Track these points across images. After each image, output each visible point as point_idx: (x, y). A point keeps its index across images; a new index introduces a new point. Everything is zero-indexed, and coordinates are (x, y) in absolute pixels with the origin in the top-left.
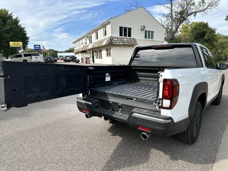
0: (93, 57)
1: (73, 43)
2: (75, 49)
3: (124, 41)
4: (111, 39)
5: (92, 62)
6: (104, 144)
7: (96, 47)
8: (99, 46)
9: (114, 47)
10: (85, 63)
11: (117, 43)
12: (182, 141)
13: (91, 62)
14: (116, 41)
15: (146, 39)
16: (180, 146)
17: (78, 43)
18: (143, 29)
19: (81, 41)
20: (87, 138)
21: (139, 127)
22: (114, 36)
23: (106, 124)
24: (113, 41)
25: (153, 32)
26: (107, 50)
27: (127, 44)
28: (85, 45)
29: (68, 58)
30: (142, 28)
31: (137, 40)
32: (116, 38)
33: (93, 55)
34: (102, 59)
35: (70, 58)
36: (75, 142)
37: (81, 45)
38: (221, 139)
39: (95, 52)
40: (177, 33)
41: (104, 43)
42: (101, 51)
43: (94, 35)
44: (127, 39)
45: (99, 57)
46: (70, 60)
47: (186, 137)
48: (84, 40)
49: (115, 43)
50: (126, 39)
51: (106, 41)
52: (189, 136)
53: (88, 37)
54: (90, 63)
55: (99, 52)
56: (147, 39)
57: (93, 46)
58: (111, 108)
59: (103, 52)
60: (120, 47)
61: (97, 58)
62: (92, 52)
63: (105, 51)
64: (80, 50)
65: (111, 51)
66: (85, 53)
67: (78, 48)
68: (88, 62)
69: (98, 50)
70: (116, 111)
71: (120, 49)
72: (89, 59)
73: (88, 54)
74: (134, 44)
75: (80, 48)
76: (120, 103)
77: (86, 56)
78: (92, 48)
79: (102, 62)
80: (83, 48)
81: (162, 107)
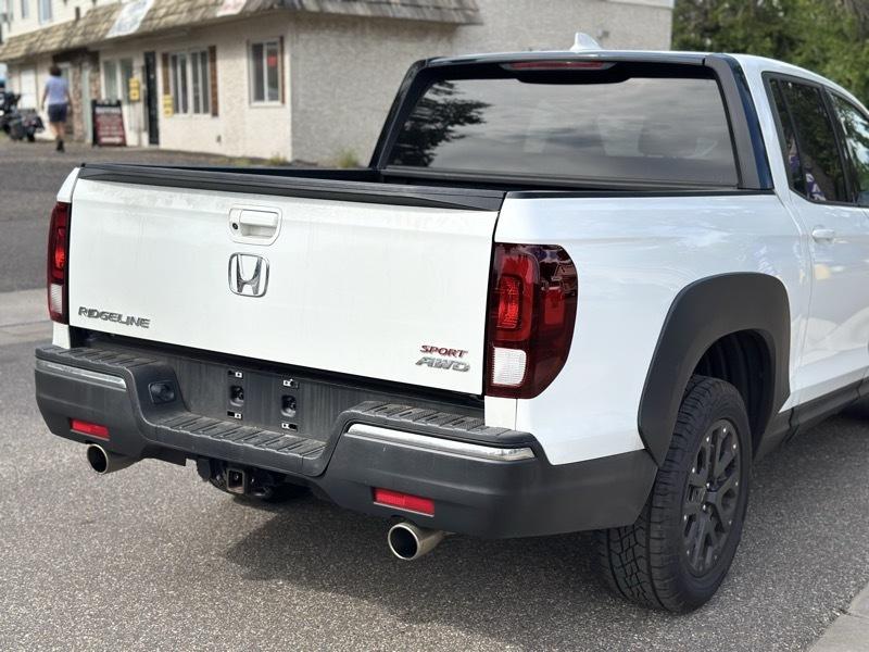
0: (150, 100)
2: (6, 35)
5: (145, 137)
6: (195, 616)
7: (182, 28)
8: (197, 17)
9: (304, 36)
10: (89, 139)
11: (330, 8)
12: (627, 592)
13: (132, 139)
16: (617, 620)
20: (93, 589)
21: (379, 496)
23: (218, 526)
26: (257, 52)
27: (406, 13)
28: (86, 6)
33: (150, 84)
34: (215, 114)
36: (23, 610)
37: (58, 5)
38: (857, 593)
39: (165, 64)
42: (210, 56)
45: (196, 99)
47: (642, 563)
49: (312, 6)
52: (656, 560)
54: (123, 144)
55: (194, 63)
57: (151, 19)
58: (238, 409)
59: (223, 66)
60: (350, 34)
61: (176, 110)
62: (138, 63)
63: (238, 61)
64: (53, 40)
65: (287, 58)
66: (86, 64)
67: (34, 29)
68: (110, 136)
69: (192, 51)
70: (268, 424)
71: (350, 48)
72: (121, 116)
73: (110, 76)
74: (457, 20)
75: (51, 28)
76: (288, 379)
77: (97, 92)
78: (146, 29)
79: (219, 139)
80: (70, 28)
81: (490, 388)
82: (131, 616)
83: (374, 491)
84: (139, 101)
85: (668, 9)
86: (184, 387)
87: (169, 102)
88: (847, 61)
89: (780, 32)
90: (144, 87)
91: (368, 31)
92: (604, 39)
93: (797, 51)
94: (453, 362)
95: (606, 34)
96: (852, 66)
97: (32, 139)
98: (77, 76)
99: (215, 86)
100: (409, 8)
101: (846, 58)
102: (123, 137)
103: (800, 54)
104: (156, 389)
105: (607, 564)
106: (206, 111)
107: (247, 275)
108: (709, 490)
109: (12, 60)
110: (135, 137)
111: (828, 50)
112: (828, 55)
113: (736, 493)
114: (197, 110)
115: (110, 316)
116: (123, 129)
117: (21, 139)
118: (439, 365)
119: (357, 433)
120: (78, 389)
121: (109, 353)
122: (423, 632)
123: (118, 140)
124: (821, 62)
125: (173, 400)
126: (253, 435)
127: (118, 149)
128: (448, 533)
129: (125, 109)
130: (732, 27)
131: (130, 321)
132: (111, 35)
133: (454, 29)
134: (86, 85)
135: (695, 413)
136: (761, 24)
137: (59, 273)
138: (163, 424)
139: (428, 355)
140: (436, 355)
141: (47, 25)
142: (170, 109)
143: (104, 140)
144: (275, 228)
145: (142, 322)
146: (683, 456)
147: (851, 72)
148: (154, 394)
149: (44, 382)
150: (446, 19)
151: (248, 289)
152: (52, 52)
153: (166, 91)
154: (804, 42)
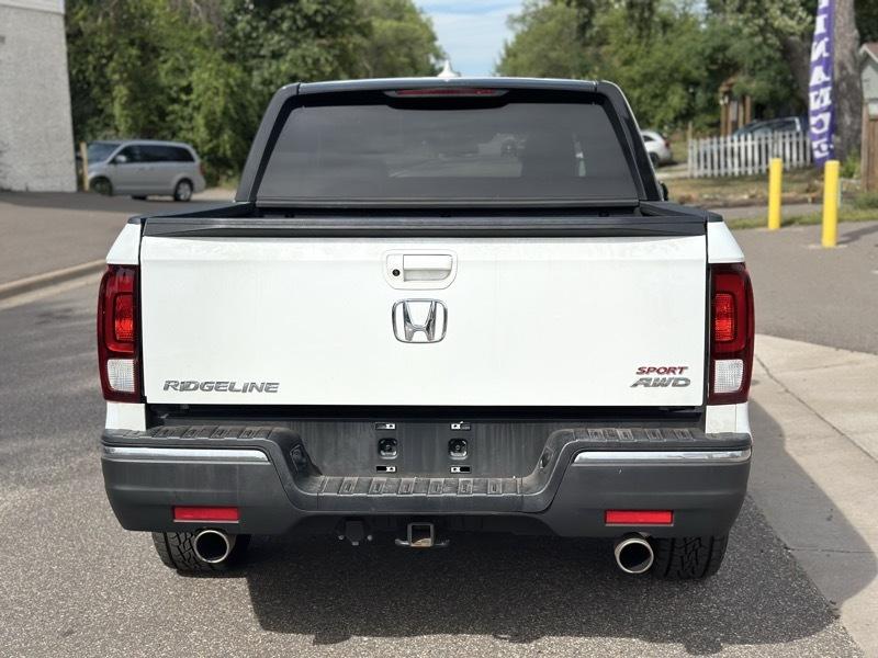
21: (611, 518)
58: (390, 462)
70: (431, 472)
76: (458, 422)
81: (712, 398)
85: (58, 14)
88: (211, 69)
89: (141, 39)
93: (161, 59)
94: (670, 379)
96: (217, 74)
101: (210, 65)
103: (165, 62)
107: (419, 322)
111: (192, 58)
112: (192, 63)
115: (218, 386)
118: (657, 384)
119: (591, 461)
124: (187, 70)
125: (306, 465)
130: (94, 33)
131: (249, 387)
139: (645, 376)
140: (653, 375)
144: (449, 271)
145: (268, 387)
147: (217, 80)
149: (113, 471)
154: (167, 50)
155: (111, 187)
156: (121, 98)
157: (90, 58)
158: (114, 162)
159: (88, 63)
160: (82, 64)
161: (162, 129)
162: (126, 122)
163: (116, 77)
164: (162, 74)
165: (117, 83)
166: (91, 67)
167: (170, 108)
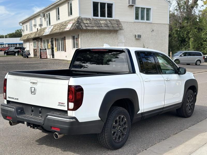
0: (52, 48)
1: (21, 24)
2: (23, 34)
3: (101, 24)
4: (79, 21)
5: (51, 56)
7: (58, 33)
8: (61, 31)
9: (83, 34)
10: (39, 57)
11: (89, 28)
13: (49, 57)
14: (87, 25)
15: (137, 21)
17: (28, 24)
18: (133, 6)
19: (33, 22)
22: (83, 16)
24: (82, 24)
25: (148, 10)
26: (74, 38)
27: (106, 28)
28: (39, 28)
29: (12, 49)
30: (131, 4)
31: (122, 23)
32: (87, 19)
33: (52, 45)
34: (65, 51)
35: (16, 48)
37: (33, 28)
38: (151, 147)
39: (55, 41)
40: (197, 7)
41: (69, 27)
42: (64, 39)
43: (53, 14)
44: (106, 20)
45: (62, 48)
46: (15, 52)
48: (38, 21)
49: (84, 28)
50: (103, 20)
51: (71, 24)
53: (44, 16)
54: (47, 58)
55: (61, 41)
56: (140, 20)
57: (52, 31)
58: (33, 114)
59: (67, 41)
60: (93, 33)
61: (58, 51)
62: (50, 40)
63: (70, 40)
64: (32, 36)
65: (80, 39)
66: (39, 41)
67: (29, 33)
68: (44, 56)
69: (61, 38)
70: (37, 116)
71: (94, 36)
72: (46, 52)
73: (44, 43)
74: (117, 29)
75: (32, 33)
76: (40, 108)
77: (42, 47)
78: (51, 33)
79: (66, 57)
80: (36, 33)
81: (69, 109)
82: (16, 151)
83: (51, 127)
84: (50, 48)
86: (25, 110)
87: (56, 49)
89: (198, 27)
90: (51, 45)
91: (98, 32)
92: (152, 32)
94: (63, 105)
95: (153, 30)
97: (28, 57)
98: (38, 43)
99: (65, 45)
100: (106, 27)
102: (47, 56)
104: (19, 111)
105: (99, 141)
106: (63, 51)
107: (33, 91)
108: (120, 127)
109: (24, 40)
110: (49, 56)
113: (127, 128)
114: (62, 51)
115: (13, 98)
116: (47, 55)
117: (25, 57)
118: (61, 106)
119: (49, 117)
120: (7, 111)
121: (13, 104)
122: (66, 153)
123: (45, 57)
125: (23, 113)
126: (34, 118)
127: (45, 59)
128: (66, 134)
129: (47, 50)
130: (187, 26)
131: (16, 99)
132: (44, 35)
133: (117, 31)
134: (39, 45)
135: (114, 113)
136: (194, 25)
137: (5, 91)
138: (20, 117)
139: (59, 104)
140: (60, 104)
141: (31, 32)
142: (56, 50)
143: (42, 57)
144: (37, 83)
145: (17, 99)
146: (111, 121)
148: (19, 112)
149: (3, 110)
150: (115, 29)
151: (33, 93)
152: (32, 38)
153: (56, 46)
154: (204, 29)
155: (179, 61)
156: (192, 41)
157: (186, 32)
158: (181, 56)
159: (185, 33)
160: (183, 34)
161: (201, 48)
162: (192, 46)
163: (191, 36)
164: (203, 35)
165: (191, 38)
166: (185, 34)
167: (204, 43)
